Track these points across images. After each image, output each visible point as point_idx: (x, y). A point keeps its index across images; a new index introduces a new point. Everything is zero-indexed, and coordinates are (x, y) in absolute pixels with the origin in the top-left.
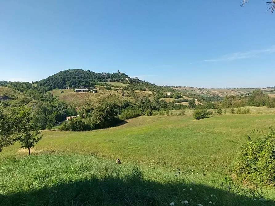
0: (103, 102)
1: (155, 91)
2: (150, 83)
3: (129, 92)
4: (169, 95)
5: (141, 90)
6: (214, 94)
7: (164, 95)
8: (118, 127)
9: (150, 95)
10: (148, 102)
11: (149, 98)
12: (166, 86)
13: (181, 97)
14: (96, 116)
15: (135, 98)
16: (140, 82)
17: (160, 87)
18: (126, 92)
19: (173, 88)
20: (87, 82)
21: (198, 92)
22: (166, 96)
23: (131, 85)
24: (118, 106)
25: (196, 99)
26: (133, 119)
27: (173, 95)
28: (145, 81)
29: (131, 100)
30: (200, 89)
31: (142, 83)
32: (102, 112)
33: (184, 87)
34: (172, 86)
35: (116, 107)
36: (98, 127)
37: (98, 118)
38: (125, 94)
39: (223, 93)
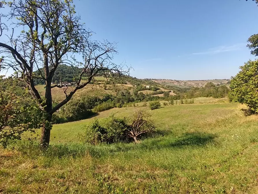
0: (85, 96)
1: (135, 84)
2: (132, 77)
3: (110, 86)
4: (148, 88)
5: (122, 83)
6: (190, 86)
7: (143, 87)
8: (90, 119)
9: (130, 88)
10: (128, 94)
11: (130, 91)
12: (147, 79)
13: (159, 89)
14: (69, 110)
15: (116, 91)
16: (122, 76)
17: (141, 81)
18: (108, 85)
19: (153, 81)
20: (70, 77)
21: (176, 84)
22: (145, 89)
23: (113, 79)
24: (99, 100)
25: (172, 91)
26: (105, 111)
27: (151, 87)
28: (126, 75)
29: (113, 94)
30: (178, 81)
31: (124, 77)
32: (75, 106)
33: (164, 80)
34: (153, 79)
35: (97, 100)
36: (70, 120)
37: (70, 111)
38: (107, 88)
39: (198, 84)
